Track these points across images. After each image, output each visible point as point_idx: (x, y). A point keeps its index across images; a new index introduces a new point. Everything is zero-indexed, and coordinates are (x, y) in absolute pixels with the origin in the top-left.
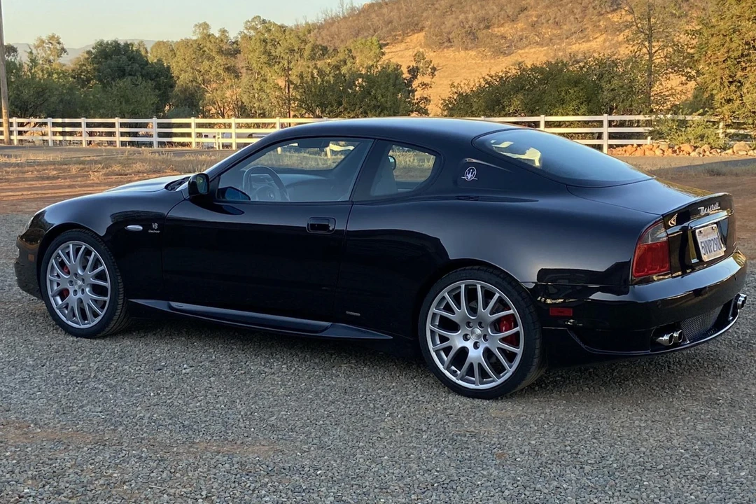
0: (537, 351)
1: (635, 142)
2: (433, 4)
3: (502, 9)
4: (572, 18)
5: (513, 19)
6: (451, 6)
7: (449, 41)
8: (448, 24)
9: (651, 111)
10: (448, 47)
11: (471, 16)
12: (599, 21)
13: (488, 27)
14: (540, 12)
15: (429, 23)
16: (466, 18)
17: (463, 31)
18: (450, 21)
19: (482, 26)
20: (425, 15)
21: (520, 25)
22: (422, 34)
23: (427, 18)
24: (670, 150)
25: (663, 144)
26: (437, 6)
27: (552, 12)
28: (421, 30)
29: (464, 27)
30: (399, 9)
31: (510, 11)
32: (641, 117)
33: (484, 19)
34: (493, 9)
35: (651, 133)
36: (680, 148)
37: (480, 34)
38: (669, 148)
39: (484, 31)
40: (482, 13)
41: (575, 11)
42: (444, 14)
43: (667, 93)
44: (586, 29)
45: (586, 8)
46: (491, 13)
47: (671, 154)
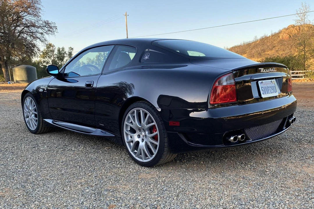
0: (166, 144)
1: (299, 78)
2: (249, 47)
3: (268, 47)
4: (288, 49)
5: (271, 50)
6: (254, 47)
7: (253, 56)
8: (253, 52)
9: (305, 69)
10: (253, 58)
11: (259, 49)
12: (296, 49)
13: (264, 52)
14: (279, 47)
15: (248, 52)
16: (258, 50)
17: (257, 53)
18: (254, 51)
19: (262, 52)
20: (247, 49)
21: (273, 51)
22: (246, 54)
23: (247, 50)
24: (310, 80)
25: (308, 79)
26: (250, 47)
27: (282, 47)
28: (246, 53)
29: (257, 52)
30: (240, 48)
31: (270, 47)
32: (301, 71)
33: (263, 50)
34: (266, 47)
35: (304, 76)
36: (313, 80)
37: (262, 54)
38: (309, 79)
39: (263, 53)
40: (263, 48)
41: (289, 47)
42: (252, 49)
43: (310, 64)
44: (292, 51)
45: (292, 46)
46: (265, 48)
47: (310, 81)
